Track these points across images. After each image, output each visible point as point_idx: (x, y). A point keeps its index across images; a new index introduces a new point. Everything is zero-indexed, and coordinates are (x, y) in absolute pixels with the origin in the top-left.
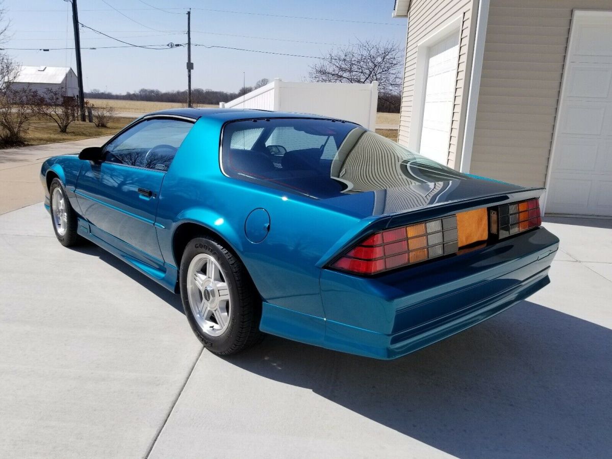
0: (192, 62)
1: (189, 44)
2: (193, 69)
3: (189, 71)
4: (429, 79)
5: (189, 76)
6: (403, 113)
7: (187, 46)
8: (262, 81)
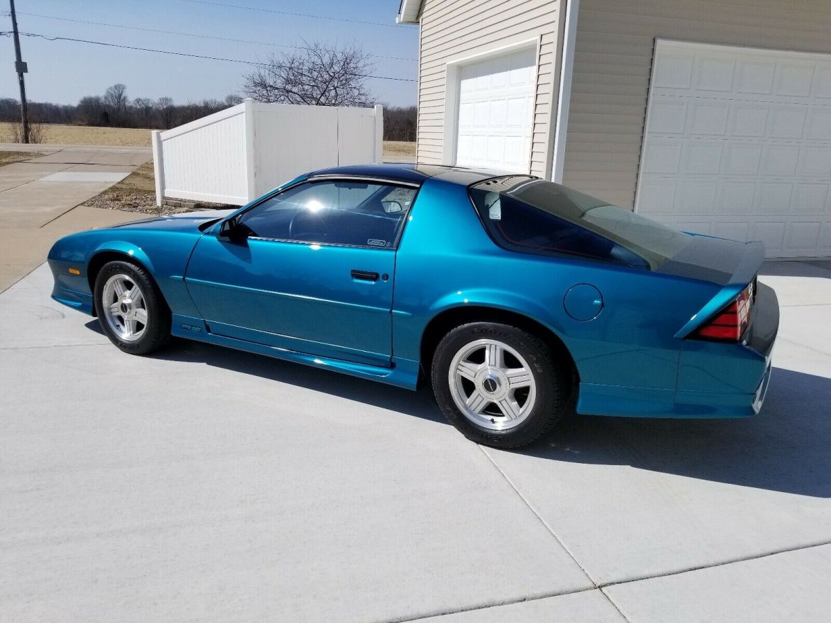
0: (23, 60)
1: (16, 33)
2: (27, 72)
3: (21, 75)
4: (462, 106)
5: (22, 83)
6: (421, 142)
7: (12, 35)
8: (116, 87)
